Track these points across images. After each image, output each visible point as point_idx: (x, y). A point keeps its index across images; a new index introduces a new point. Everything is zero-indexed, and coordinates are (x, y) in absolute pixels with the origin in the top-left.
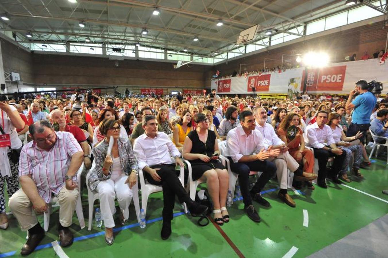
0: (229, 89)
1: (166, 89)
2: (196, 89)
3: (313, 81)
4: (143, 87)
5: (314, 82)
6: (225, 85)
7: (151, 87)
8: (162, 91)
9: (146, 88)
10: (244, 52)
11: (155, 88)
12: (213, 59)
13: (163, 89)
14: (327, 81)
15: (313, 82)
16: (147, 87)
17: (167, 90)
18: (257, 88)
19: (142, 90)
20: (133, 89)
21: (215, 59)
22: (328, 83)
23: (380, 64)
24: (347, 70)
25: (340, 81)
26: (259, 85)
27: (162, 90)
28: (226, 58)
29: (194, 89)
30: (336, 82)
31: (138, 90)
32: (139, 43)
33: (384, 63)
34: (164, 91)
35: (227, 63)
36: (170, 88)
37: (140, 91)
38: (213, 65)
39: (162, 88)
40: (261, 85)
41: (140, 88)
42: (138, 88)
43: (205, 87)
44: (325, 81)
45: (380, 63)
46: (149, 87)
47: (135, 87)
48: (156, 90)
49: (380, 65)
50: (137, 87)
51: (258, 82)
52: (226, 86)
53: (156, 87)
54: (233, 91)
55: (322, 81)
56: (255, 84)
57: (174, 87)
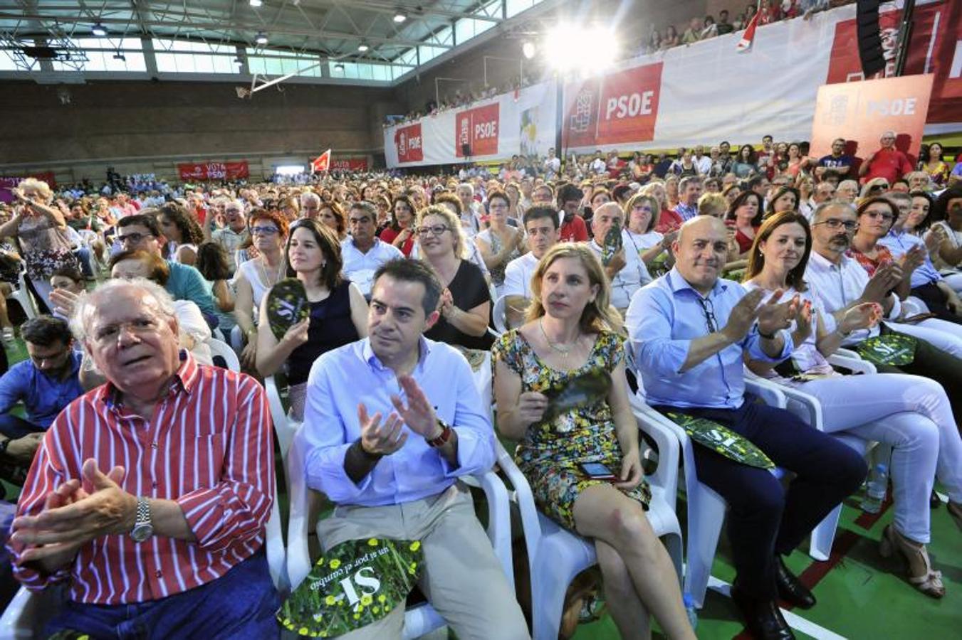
0: (417, 154)
1: (257, 159)
2: (349, 156)
3: (588, 115)
4: (183, 158)
5: (591, 120)
6: (410, 140)
7: (209, 158)
8: (246, 167)
9: (195, 162)
10: (450, 42)
11: (222, 161)
12: (388, 67)
13: (248, 160)
14: (620, 115)
15: (588, 121)
16: (197, 158)
17: (260, 163)
18: (474, 145)
19: (183, 168)
20: (156, 168)
21: (395, 68)
22: (622, 119)
23: (741, 49)
24: (666, 76)
25: (649, 111)
26: (476, 137)
27: (245, 164)
28: (415, 62)
29: (342, 156)
30: (638, 115)
31: (173, 167)
32: (103, 25)
33: (751, 44)
34: (251, 167)
35: (418, 78)
36: (270, 156)
37: (177, 171)
38: (389, 85)
39: (243, 157)
40: (482, 136)
41: (176, 163)
42: (168, 163)
43: (374, 149)
44: (614, 114)
45: (741, 45)
46: (203, 158)
47: (158, 160)
48: (226, 164)
49: (741, 52)
50: (167, 160)
51: (474, 127)
52: (414, 143)
53: (227, 157)
54: (429, 157)
55: (608, 117)
56: (469, 136)
57: (281, 152)
